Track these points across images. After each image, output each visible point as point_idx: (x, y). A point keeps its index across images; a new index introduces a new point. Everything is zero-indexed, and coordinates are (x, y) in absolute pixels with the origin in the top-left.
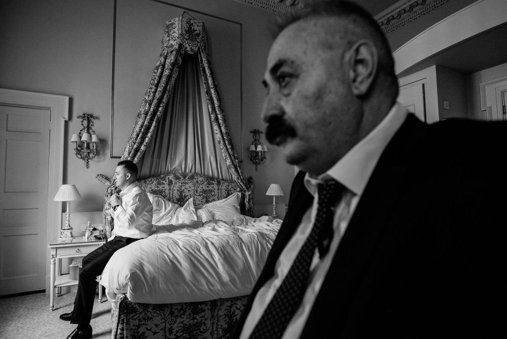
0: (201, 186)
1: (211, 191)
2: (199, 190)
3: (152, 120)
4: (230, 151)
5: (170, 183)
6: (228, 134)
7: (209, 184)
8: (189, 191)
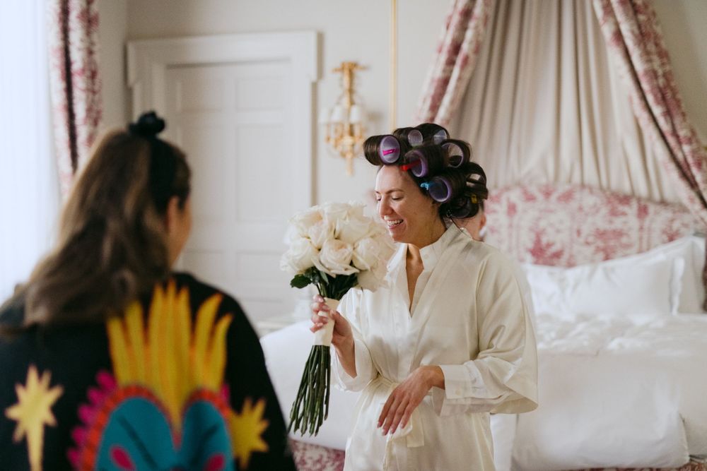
0: (590, 220)
1: (619, 234)
4: (662, 122)
5: (512, 209)
6: (653, 74)
7: (614, 213)
8: (558, 231)
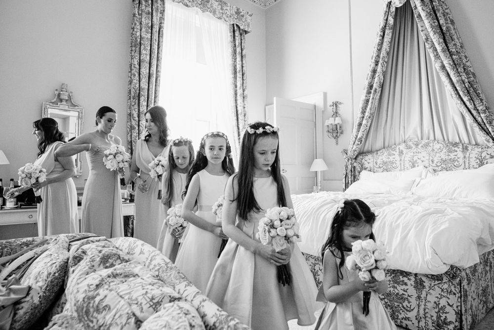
1: (453, 161)
2: (436, 160)
3: (369, 93)
5: (401, 153)
7: (450, 151)
8: (423, 161)
